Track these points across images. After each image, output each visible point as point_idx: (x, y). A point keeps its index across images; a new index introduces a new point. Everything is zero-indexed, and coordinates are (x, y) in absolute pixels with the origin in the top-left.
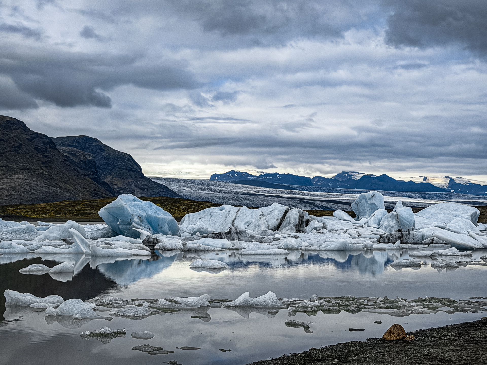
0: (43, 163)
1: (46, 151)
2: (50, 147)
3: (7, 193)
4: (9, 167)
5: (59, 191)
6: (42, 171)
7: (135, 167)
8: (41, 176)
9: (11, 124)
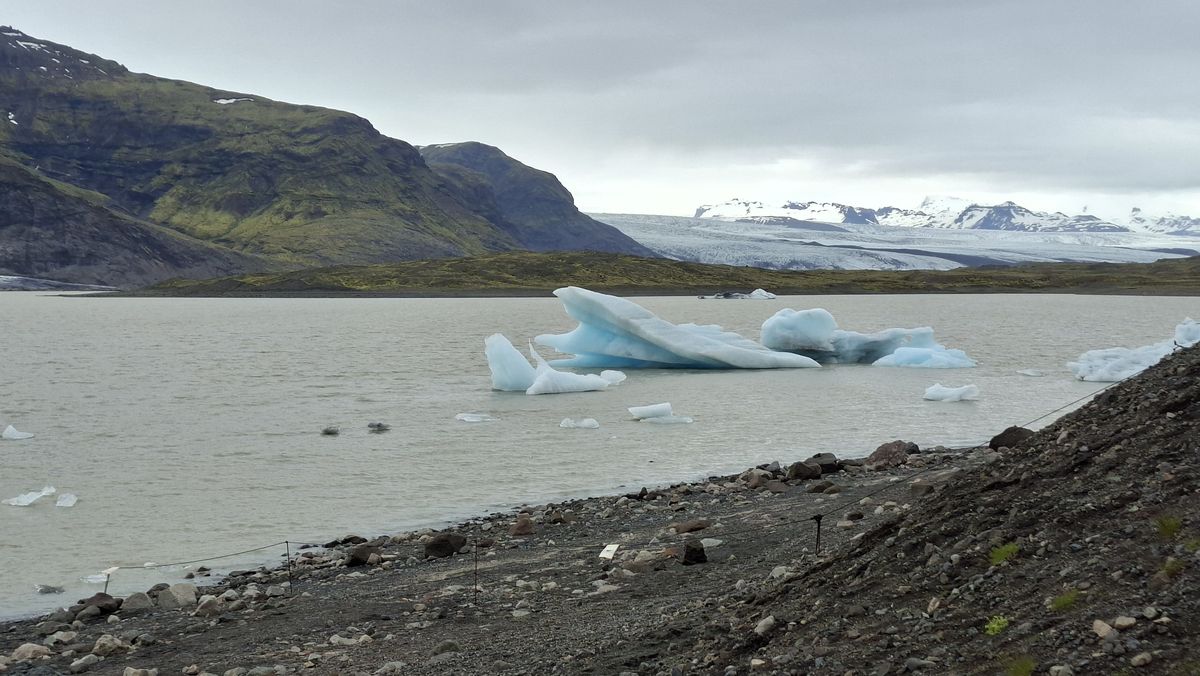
0: (404, 192)
3: (342, 244)
4: (345, 198)
5: (430, 240)
6: (402, 206)
7: (563, 196)
8: (400, 214)
9: (349, 124)
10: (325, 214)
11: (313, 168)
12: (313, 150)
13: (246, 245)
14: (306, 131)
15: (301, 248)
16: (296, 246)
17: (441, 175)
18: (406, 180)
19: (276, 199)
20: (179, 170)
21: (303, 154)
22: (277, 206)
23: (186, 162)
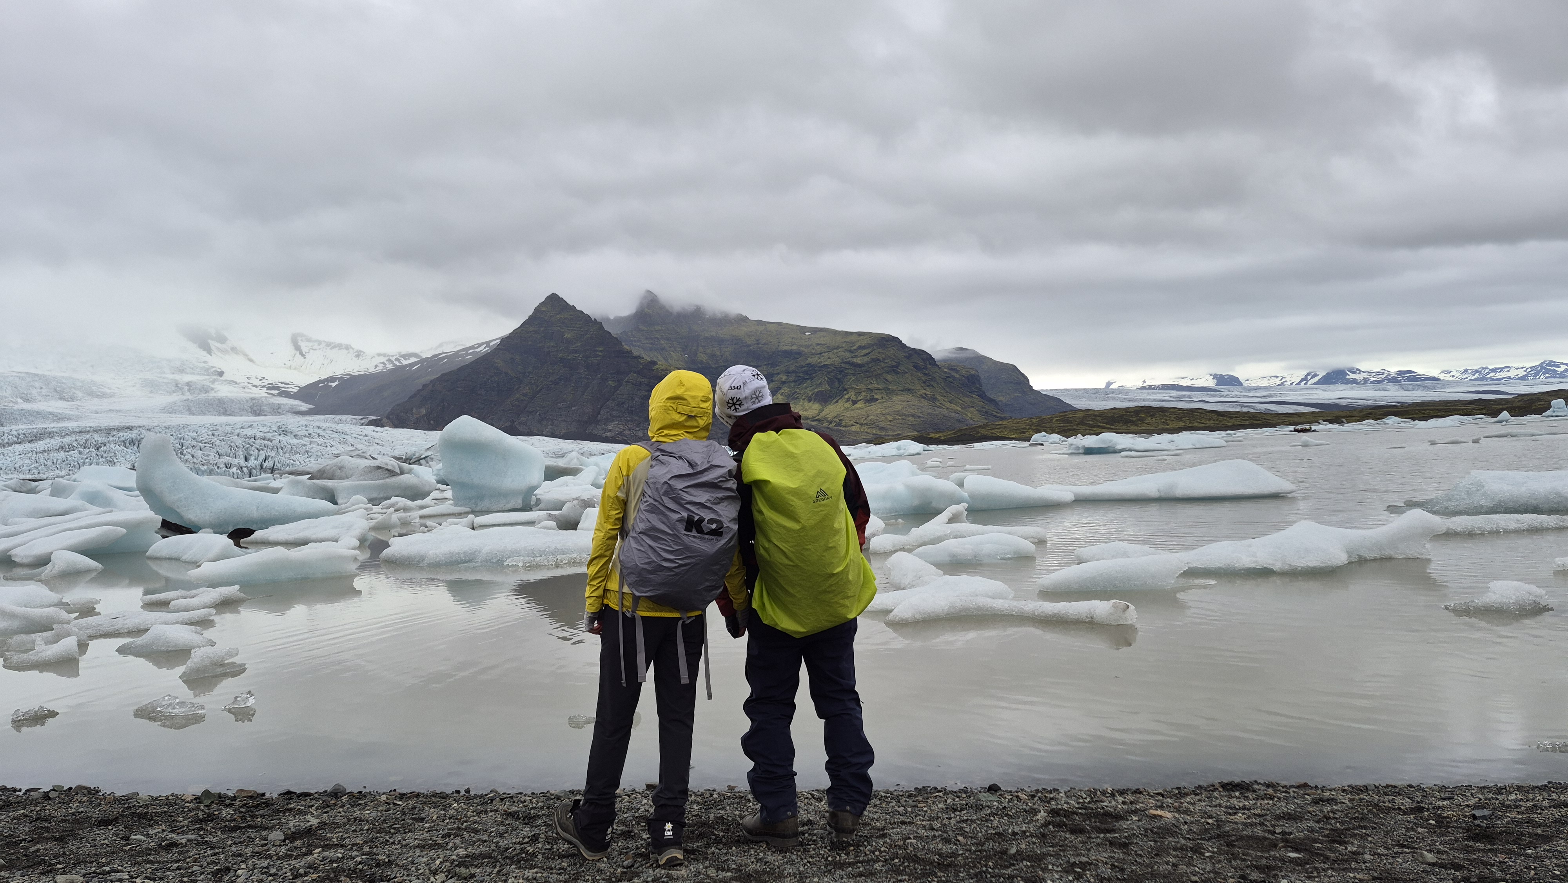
0: (924, 382)
1: (926, 368)
2: (930, 364)
3: (891, 418)
4: (889, 389)
5: (945, 412)
6: (924, 391)
7: (1022, 379)
8: (924, 397)
9: (887, 341)
10: (877, 400)
11: (866, 372)
12: (866, 359)
13: (831, 423)
14: (860, 348)
15: (865, 422)
16: (862, 421)
17: (945, 370)
18: (925, 374)
19: (845, 392)
20: (784, 378)
21: (860, 362)
22: (846, 397)
23: (788, 373)
